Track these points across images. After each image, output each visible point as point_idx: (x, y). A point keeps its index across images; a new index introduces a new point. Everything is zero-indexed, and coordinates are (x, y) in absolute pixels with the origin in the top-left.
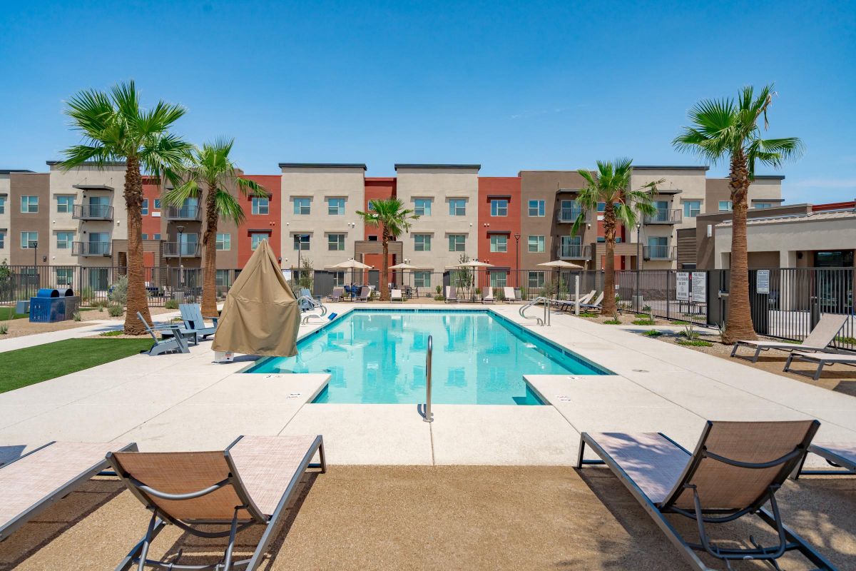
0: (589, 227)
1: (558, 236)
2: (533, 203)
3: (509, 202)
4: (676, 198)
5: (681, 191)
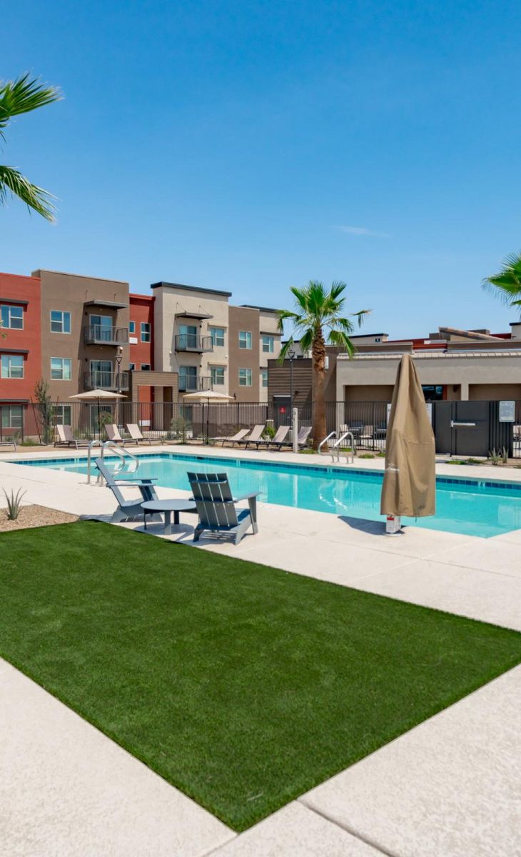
0: (121, 350)
1: (86, 360)
2: (56, 315)
3: (25, 310)
4: (204, 322)
5: (211, 317)
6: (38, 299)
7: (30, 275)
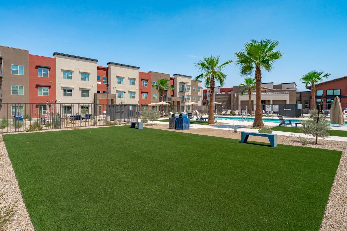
0: (168, 92)
3: (148, 82)
4: (186, 84)
5: (189, 83)
6: (150, 79)
7: (147, 72)
